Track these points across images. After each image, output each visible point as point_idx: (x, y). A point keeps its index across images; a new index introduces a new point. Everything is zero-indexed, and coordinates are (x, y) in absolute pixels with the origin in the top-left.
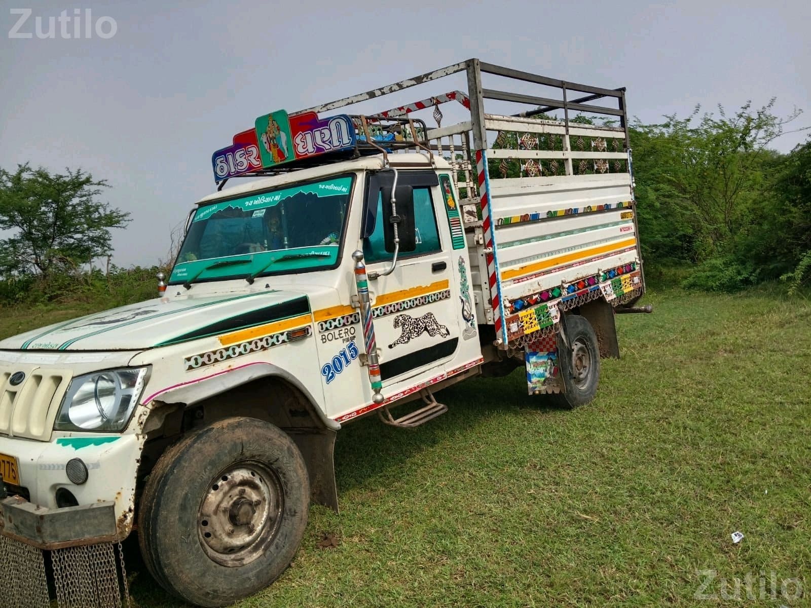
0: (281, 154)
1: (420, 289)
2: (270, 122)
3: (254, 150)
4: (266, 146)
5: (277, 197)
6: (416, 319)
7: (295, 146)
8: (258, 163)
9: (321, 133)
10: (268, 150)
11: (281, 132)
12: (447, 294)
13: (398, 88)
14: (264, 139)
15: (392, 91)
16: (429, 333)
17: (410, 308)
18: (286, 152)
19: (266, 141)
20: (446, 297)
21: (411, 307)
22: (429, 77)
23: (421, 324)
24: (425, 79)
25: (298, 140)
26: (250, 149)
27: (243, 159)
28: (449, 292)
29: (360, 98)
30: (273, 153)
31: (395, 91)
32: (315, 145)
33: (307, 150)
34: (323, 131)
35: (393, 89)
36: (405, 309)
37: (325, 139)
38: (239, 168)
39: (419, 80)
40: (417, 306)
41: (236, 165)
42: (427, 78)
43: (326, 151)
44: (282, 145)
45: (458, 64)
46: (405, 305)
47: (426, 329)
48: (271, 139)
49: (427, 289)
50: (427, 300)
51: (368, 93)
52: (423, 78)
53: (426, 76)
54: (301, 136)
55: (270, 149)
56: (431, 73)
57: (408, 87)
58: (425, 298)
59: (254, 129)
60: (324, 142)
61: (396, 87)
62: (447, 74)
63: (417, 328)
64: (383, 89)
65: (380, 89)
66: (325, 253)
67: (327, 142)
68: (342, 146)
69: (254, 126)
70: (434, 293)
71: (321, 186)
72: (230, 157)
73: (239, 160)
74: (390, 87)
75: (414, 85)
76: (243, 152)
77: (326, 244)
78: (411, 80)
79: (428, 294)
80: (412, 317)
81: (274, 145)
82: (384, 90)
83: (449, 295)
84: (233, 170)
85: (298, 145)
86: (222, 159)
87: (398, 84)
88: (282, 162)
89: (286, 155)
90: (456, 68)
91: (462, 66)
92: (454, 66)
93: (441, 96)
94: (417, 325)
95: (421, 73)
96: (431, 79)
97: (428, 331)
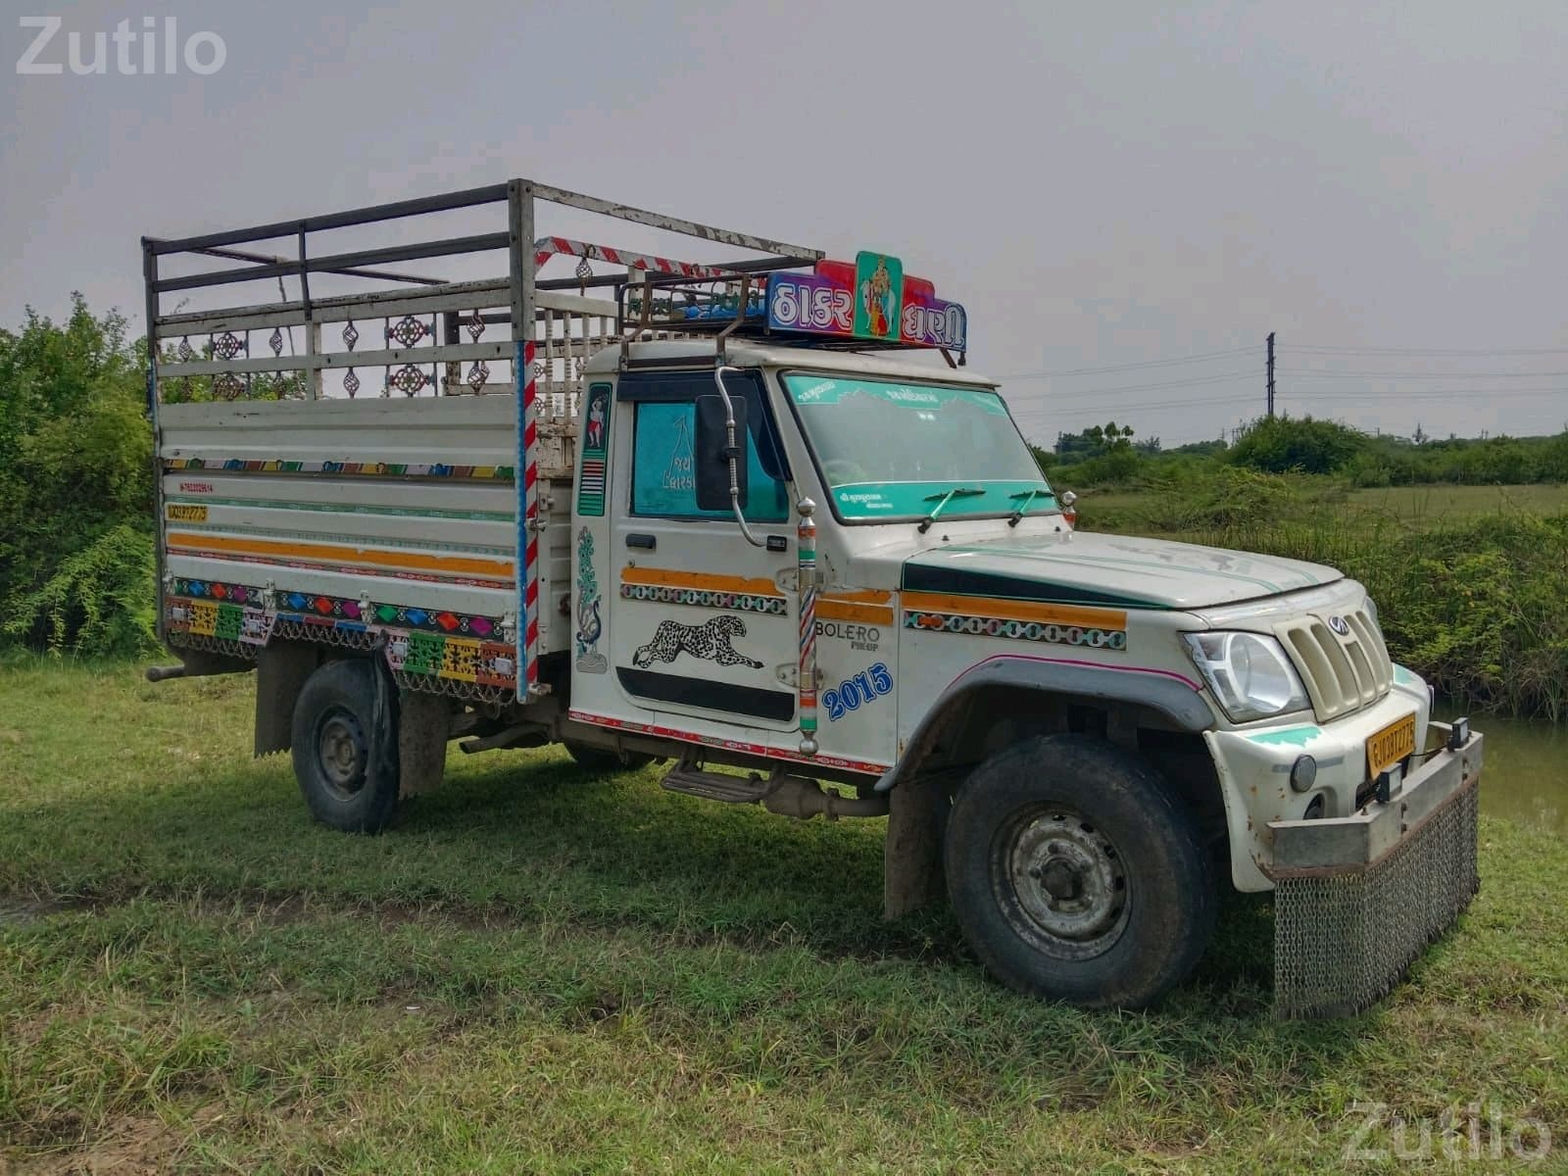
0: (882, 324)
2: (880, 268)
3: (846, 299)
4: (866, 302)
7: (903, 321)
8: (847, 324)
9: (936, 318)
10: (867, 310)
11: (890, 290)
14: (865, 289)
18: (890, 324)
19: (867, 293)
25: (908, 314)
26: (840, 296)
27: (825, 307)
29: (684, 229)
30: (873, 317)
31: (733, 243)
33: (915, 330)
34: (938, 316)
35: (732, 240)
37: (937, 328)
38: (817, 319)
41: (812, 312)
44: (886, 310)
48: (875, 294)
54: (912, 309)
55: (870, 308)
57: (750, 247)
59: (853, 265)
60: (936, 331)
67: (939, 333)
68: (953, 346)
69: (853, 261)
72: (805, 294)
73: (820, 306)
76: (828, 294)
81: (877, 306)
84: (805, 318)
85: (907, 320)
86: (790, 290)
88: (880, 338)
89: (890, 328)
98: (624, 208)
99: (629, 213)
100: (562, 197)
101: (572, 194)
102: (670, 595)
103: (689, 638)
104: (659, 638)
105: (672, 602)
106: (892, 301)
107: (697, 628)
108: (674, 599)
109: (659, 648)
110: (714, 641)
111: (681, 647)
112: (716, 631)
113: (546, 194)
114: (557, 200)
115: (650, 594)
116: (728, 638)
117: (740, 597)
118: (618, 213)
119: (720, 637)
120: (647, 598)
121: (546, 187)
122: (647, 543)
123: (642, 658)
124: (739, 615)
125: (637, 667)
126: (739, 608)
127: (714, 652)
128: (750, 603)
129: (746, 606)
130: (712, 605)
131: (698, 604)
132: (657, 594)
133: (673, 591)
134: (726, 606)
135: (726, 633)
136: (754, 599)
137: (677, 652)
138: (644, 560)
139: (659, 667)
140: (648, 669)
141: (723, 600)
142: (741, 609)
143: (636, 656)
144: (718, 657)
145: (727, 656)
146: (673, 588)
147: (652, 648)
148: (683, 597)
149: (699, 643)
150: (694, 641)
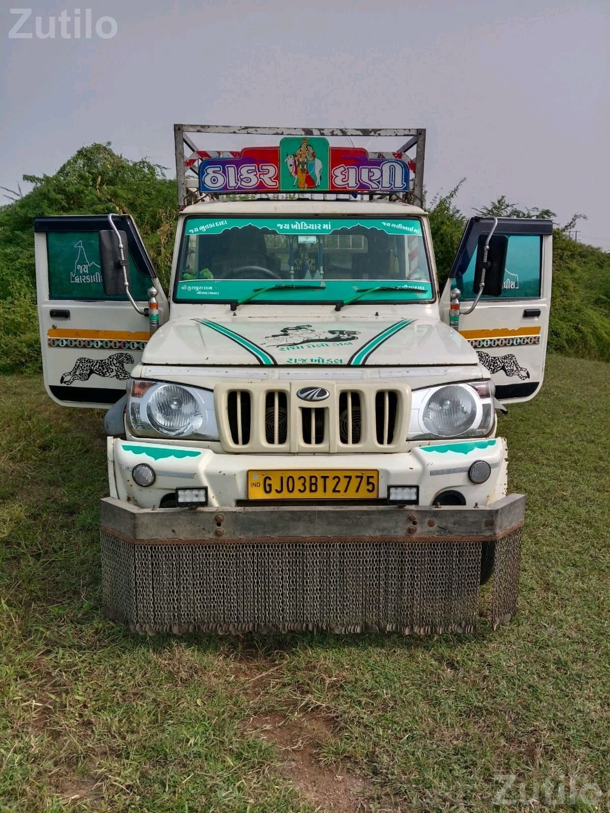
0: (310, 180)
1: (505, 332)
2: (304, 146)
3: (272, 170)
4: (292, 169)
5: (327, 226)
6: (495, 358)
7: (332, 176)
8: (275, 184)
9: (370, 171)
10: (293, 174)
11: (316, 159)
12: (537, 340)
13: (341, 134)
14: (290, 161)
15: (333, 135)
16: (506, 372)
17: (489, 347)
18: (318, 180)
19: (292, 163)
20: (534, 343)
21: (491, 346)
22: (378, 132)
23: (499, 363)
24: (372, 133)
25: (338, 172)
26: (265, 167)
27: (251, 176)
28: (539, 338)
30: (299, 177)
31: (337, 135)
32: (359, 181)
33: (348, 184)
34: (372, 170)
35: (335, 133)
36: (483, 347)
37: (372, 178)
38: (244, 184)
39: (366, 133)
40: (498, 346)
41: (239, 179)
42: (375, 133)
43: (371, 189)
44: (314, 172)
45: (409, 130)
46: (485, 344)
47: (503, 368)
48: (300, 163)
49: (513, 332)
50: (511, 342)
51: (304, 130)
52: (371, 132)
53: (375, 131)
54: (342, 169)
55: (296, 172)
56: (380, 130)
57: (352, 135)
58: (509, 340)
59: (279, 147)
60: (370, 180)
61: (340, 133)
62: (396, 135)
63: (493, 366)
64: (323, 130)
65: (320, 130)
66: (420, 288)
67: (375, 182)
68: (392, 188)
69: (278, 145)
70: (521, 336)
71: (386, 223)
72: (231, 170)
73: (245, 175)
74: (331, 130)
75: (359, 135)
76: (254, 168)
77: (416, 279)
78: (357, 130)
79: (513, 337)
80: (490, 355)
81: (303, 170)
82: (325, 132)
83: (538, 341)
84: (232, 183)
85: (337, 176)
86: (218, 169)
87: (341, 130)
88: (309, 189)
89: (318, 182)
90: (407, 132)
91: (414, 133)
92: (405, 129)
93: (386, 153)
94: (494, 363)
95: (370, 127)
96: (379, 135)
97: (505, 371)
98: (246, 128)
99: (249, 130)
100: (201, 129)
101: (209, 127)
102: (82, 344)
103: (97, 366)
104: (77, 367)
105: (84, 347)
106: (318, 165)
107: (102, 361)
108: (85, 345)
109: (77, 373)
110: (114, 367)
111: (92, 372)
112: (115, 362)
113: (191, 129)
114: (199, 131)
115: (69, 343)
116: (123, 365)
117: (129, 342)
118: (242, 131)
119: (118, 365)
120: (67, 346)
121: (191, 126)
122: (63, 315)
123: (66, 379)
124: (129, 352)
125: (64, 385)
126: (129, 348)
127: (114, 373)
128: (136, 345)
129: (133, 347)
130: (111, 348)
131: (102, 347)
132: (74, 343)
133: (84, 341)
134: (120, 348)
135: (121, 363)
136: (138, 343)
137: (89, 375)
138: (62, 324)
139: (78, 384)
140: (71, 385)
141: (118, 345)
142: (130, 349)
143: (62, 379)
144: (117, 376)
145: (123, 375)
146: (84, 339)
147: (73, 373)
148: (91, 344)
149: (103, 369)
150: (102, 368)
